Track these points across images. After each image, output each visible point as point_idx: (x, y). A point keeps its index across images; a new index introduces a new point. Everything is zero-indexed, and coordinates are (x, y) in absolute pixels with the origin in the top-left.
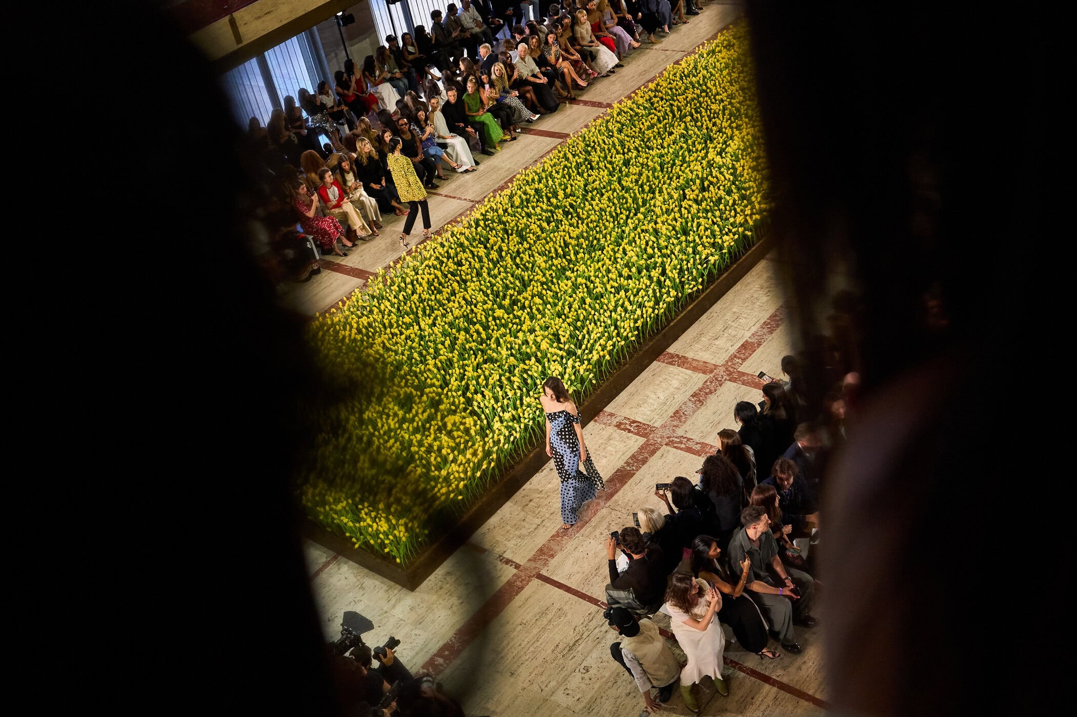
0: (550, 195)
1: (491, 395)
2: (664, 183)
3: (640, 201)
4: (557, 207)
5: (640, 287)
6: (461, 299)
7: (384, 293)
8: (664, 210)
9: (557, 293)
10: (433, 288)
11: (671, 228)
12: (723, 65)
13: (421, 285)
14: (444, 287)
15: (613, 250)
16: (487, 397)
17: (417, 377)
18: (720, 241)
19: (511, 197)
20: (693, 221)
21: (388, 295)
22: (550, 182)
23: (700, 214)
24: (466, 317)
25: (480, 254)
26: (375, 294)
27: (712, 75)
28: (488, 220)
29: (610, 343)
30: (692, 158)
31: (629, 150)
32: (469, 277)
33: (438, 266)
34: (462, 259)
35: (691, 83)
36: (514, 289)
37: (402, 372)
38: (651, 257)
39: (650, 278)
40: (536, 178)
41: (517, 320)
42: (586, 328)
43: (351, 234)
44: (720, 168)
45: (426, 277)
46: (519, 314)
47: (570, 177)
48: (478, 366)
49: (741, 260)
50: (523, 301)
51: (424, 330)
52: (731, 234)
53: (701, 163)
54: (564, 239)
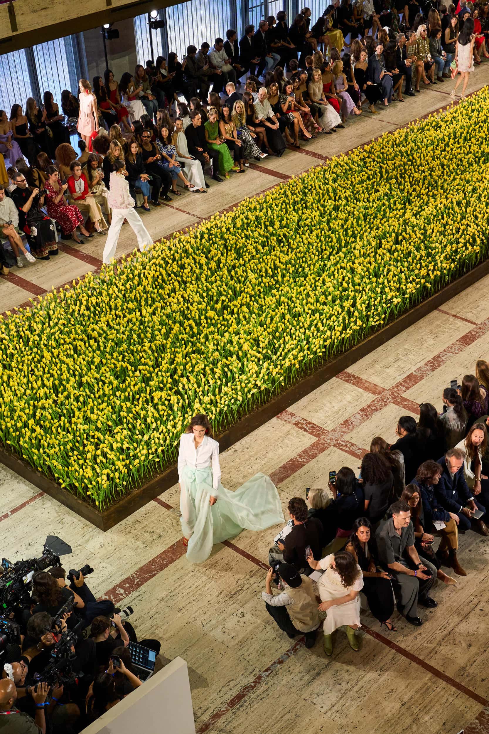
0: (268, 223)
1: (195, 380)
2: (365, 231)
3: (343, 242)
4: (272, 234)
5: (333, 313)
6: (179, 297)
7: (114, 280)
8: (362, 253)
9: (262, 306)
10: (156, 283)
11: (365, 269)
12: (429, 141)
13: (147, 278)
14: (166, 284)
15: (314, 278)
16: (192, 381)
17: (133, 355)
18: (404, 288)
19: (234, 219)
20: (384, 267)
21: (117, 282)
22: (270, 213)
23: (391, 262)
24: (182, 313)
25: (201, 262)
26: (105, 279)
27: (419, 148)
28: (212, 234)
29: (301, 354)
30: (391, 215)
31: (340, 198)
32: (189, 279)
33: (164, 266)
34: (185, 263)
35: (400, 151)
36: (227, 297)
37: (121, 349)
38: (345, 290)
39: (342, 307)
40: (258, 207)
41: (226, 323)
42: (283, 339)
43: (89, 225)
44: (413, 227)
45: (152, 273)
46: (228, 317)
47: (287, 212)
48: (187, 355)
49: (418, 307)
50: (232, 307)
51: (145, 317)
52: (414, 283)
53: (399, 220)
54: (274, 263)
